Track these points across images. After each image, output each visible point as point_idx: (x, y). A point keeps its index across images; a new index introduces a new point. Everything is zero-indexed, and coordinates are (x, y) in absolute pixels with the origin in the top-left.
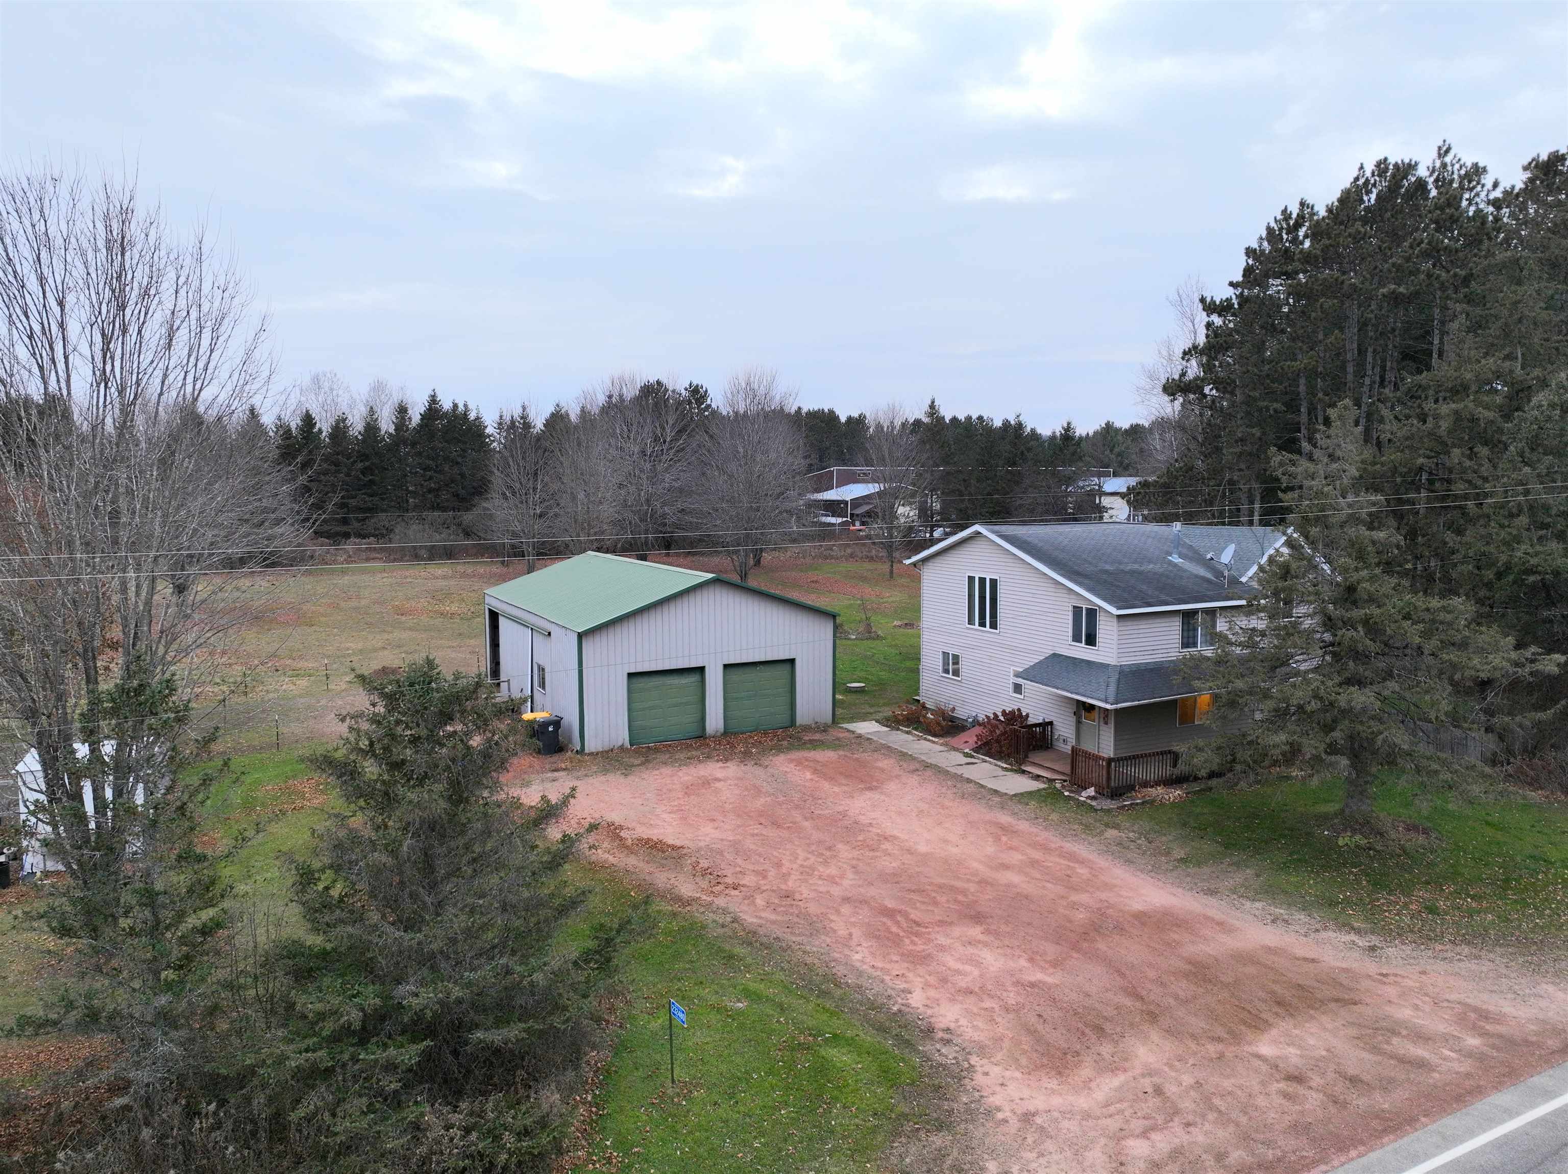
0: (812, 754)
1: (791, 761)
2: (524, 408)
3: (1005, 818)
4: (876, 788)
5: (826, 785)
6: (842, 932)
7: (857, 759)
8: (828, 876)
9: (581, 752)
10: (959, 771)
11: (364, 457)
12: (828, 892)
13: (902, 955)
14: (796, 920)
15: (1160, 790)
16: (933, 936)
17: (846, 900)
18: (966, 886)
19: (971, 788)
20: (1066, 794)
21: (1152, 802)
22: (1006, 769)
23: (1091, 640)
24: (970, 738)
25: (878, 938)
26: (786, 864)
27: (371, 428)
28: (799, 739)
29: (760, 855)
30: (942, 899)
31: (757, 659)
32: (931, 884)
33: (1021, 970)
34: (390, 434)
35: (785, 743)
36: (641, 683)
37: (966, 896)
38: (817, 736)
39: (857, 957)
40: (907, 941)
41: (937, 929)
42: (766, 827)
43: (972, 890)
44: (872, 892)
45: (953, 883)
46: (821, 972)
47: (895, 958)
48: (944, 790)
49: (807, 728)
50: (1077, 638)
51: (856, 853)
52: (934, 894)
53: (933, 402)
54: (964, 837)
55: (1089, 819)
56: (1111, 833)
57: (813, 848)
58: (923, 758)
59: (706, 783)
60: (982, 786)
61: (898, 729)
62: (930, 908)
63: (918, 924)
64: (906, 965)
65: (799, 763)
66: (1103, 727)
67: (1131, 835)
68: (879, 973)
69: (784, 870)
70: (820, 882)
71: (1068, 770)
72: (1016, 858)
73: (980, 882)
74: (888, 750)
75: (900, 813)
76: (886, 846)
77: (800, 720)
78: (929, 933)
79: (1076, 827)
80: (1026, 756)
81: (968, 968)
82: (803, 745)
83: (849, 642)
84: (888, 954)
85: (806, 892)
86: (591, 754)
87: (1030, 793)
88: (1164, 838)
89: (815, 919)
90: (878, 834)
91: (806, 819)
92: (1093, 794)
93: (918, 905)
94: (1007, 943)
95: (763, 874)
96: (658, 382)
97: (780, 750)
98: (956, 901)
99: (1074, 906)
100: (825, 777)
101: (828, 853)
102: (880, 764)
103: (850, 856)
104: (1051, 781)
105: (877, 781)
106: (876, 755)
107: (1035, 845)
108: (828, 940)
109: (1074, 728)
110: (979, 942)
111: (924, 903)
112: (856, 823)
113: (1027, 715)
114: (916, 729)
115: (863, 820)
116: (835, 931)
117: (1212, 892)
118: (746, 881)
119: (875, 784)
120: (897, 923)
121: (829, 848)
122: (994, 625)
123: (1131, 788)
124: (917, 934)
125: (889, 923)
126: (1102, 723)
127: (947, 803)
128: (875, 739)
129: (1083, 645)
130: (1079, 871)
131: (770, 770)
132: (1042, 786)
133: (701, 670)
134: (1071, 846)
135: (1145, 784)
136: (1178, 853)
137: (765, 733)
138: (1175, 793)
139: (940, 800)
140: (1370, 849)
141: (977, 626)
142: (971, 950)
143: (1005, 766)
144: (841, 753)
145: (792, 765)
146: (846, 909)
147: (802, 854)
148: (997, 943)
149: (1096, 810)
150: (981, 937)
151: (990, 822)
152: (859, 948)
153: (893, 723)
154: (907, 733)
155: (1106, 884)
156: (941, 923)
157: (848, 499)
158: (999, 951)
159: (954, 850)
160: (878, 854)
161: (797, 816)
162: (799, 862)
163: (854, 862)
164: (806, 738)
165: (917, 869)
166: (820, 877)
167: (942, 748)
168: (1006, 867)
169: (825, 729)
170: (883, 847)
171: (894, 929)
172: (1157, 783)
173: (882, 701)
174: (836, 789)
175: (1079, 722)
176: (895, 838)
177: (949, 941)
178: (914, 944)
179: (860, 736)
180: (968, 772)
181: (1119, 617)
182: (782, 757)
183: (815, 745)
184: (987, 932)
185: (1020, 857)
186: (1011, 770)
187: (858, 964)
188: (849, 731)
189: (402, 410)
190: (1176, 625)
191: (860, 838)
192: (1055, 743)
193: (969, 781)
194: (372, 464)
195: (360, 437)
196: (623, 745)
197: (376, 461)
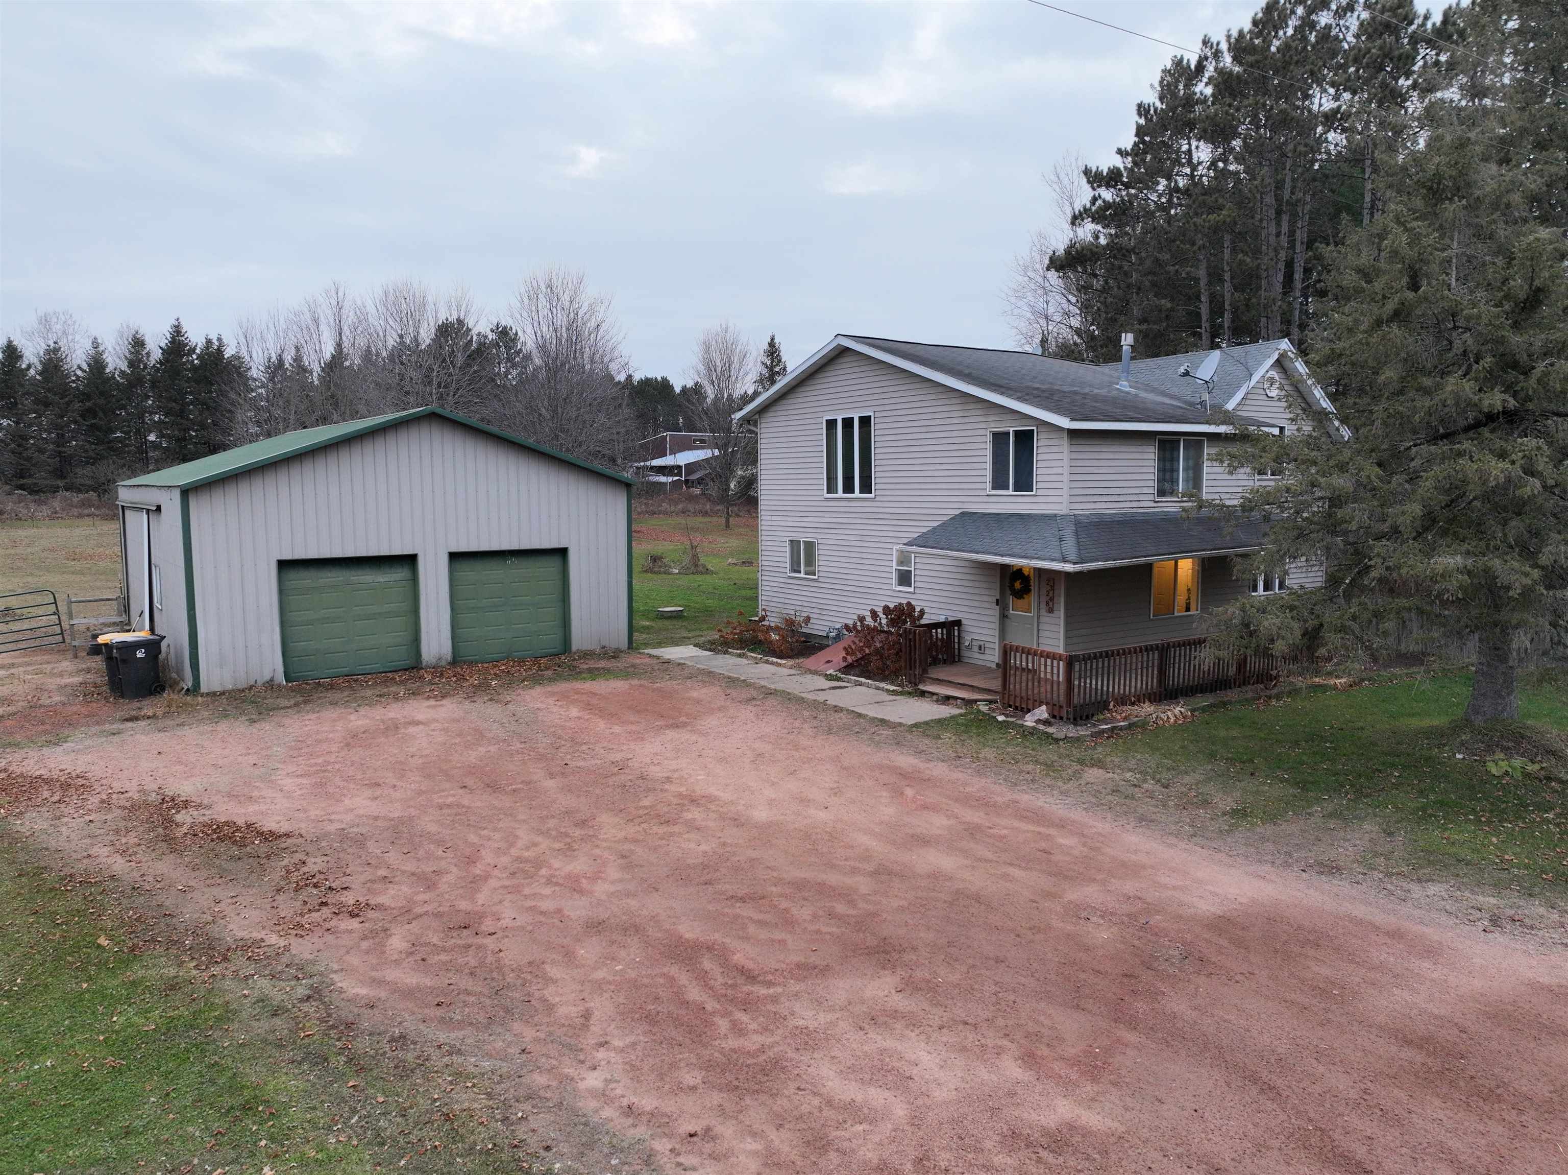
0: (588, 685)
1: (553, 694)
3: (905, 760)
4: (684, 725)
5: (601, 725)
6: (568, 1010)
7: (659, 690)
8: (568, 876)
9: (195, 690)
10: (821, 697)
11: (84, 396)
12: (559, 911)
13: (709, 1066)
14: (466, 983)
15: (1147, 708)
16: (783, 1008)
17: (595, 926)
18: (848, 881)
19: (843, 718)
20: (1001, 718)
21: (1143, 725)
22: (894, 693)
23: (1024, 483)
24: (836, 655)
25: (651, 1019)
26: (488, 856)
27: (97, 364)
28: (572, 668)
29: (439, 843)
30: (803, 913)
31: (505, 546)
32: (778, 882)
33: (1012, 1094)
34: (122, 373)
35: (549, 673)
36: (302, 579)
37: (852, 903)
38: (602, 664)
39: (593, 1080)
40: (723, 1024)
41: (794, 986)
42: (472, 791)
43: (864, 889)
44: (654, 905)
45: (822, 877)
46: (481, 1139)
47: (690, 1078)
48: (797, 724)
49: (587, 655)
50: (999, 482)
51: (631, 830)
52: (784, 904)
53: (773, 339)
54: (836, 792)
55: (1049, 753)
56: (1093, 774)
57: (551, 823)
58: (763, 683)
59: (393, 728)
60: (860, 715)
61: (726, 653)
62: (778, 935)
63: (751, 977)
64: (716, 1098)
65: (564, 697)
66: (1046, 618)
67: (1128, 775)
68: (641, 1131)
69: (478, 870)
70: (547, 891)
71: (996, 685)
72: (937, 824)
73: (875, 873)
74: (710, 676)
75: (722, 760)
76: (694, 814)
77: (576, 645)
78: (775, 1000)
79: (1030, 767)
80: (925, 671)
81: (877, 1096)
82: (575, 673)
83: (670, 576)
84: (673, 1066)
85: (509, 914)
86: (213, 694)
87: (940, 722)
88: (1187, 779)
89: (511, 978)
90: (680, 795)
91: (552, 776)
92: (1046, 716)
93: (752, 929)
94: (960, 1013)
95: (428, 882)
96: (460, 322)
97: (537, 680)
98: (831, 915)
99: (1078, 912)
100: (602, 713)
101: (578, 833)
102: (695, 694)
103: (621, 835)
104: (969, 703)
105: (687, 715)
106: (689, 683)
107: (966, 800)
108: (529, 1034)
109: (996, 626)
110: (895, 1014)
111: (762, 923)
112: (642, 778)
113: (922, 612)
114: (752, 651)
115: (656, 772)
116: (551, 1008)
117: (1330, 869)
118: (387, 897)
119: (684, 719)
120: (703, 978)
121: (583, 823)
122: (866, 487)
123: (1102, 706)
124: (746, 1005)
125: (683, 978)
126: (1043, 612)
127: (804, 742)
128: (690, 664)
129: (1011, 492)
130: (1061, 841)
131: (511, 707)
132: (956, 711)
133: (410, 560)
134: (1027, 798)
135: (1123, 701)
136: (1226, 802)
137: (521, 662)
138: (1175, 712)
139: (791, 737)
140: (1549, 779)
141: (840, 493)
142: (879, 1040)
143: (892, 688)
144: (635, 682)
145: (551, 701)
146: (588, 951)
147: (524, 835)
148: (936, 1015)
149: (1057, 740)
150: (900, 1002)
151: (880, 767)
152: (601, 1054)
153: (720, 646)
154: (740, 656)
155: (1124, 864)
156: (804, 971)
157: (682, 463)
158: (946, 1036)
159: (822, 815)
160: (676, 829)
161: (537, 773)
162: (514, 852)
163: (627, 846)
164: (583, 666)
165: (751, 854)
166: (549, 881)
167: (793, 672)
168: (924, 841)
169: (616, 654)
170: (689, 816)
171: (695, 994)
172: (1139, 699)
173: (705, 626)
174: (617, 729)
175: (1004, 616)
176: (711, 799)
177: (824, 1018)
178: (738, 1030)
179: (668, 662)
180: (834, 698)
181: (1073, 434)
182: (538, 690)
183: (594, 673)
184: (909, 986)
185: (944, 821)
186: (901, 693)
187: (589, 1105)
188: (650, 656)
189: (138, 343)
190: (1149, 456)
191: (646, 802)
192: (965, 653)
193: (837, 709)
194: (95, 404)
195: (79, 373)
196: (272, 680)
197: (102, 401)
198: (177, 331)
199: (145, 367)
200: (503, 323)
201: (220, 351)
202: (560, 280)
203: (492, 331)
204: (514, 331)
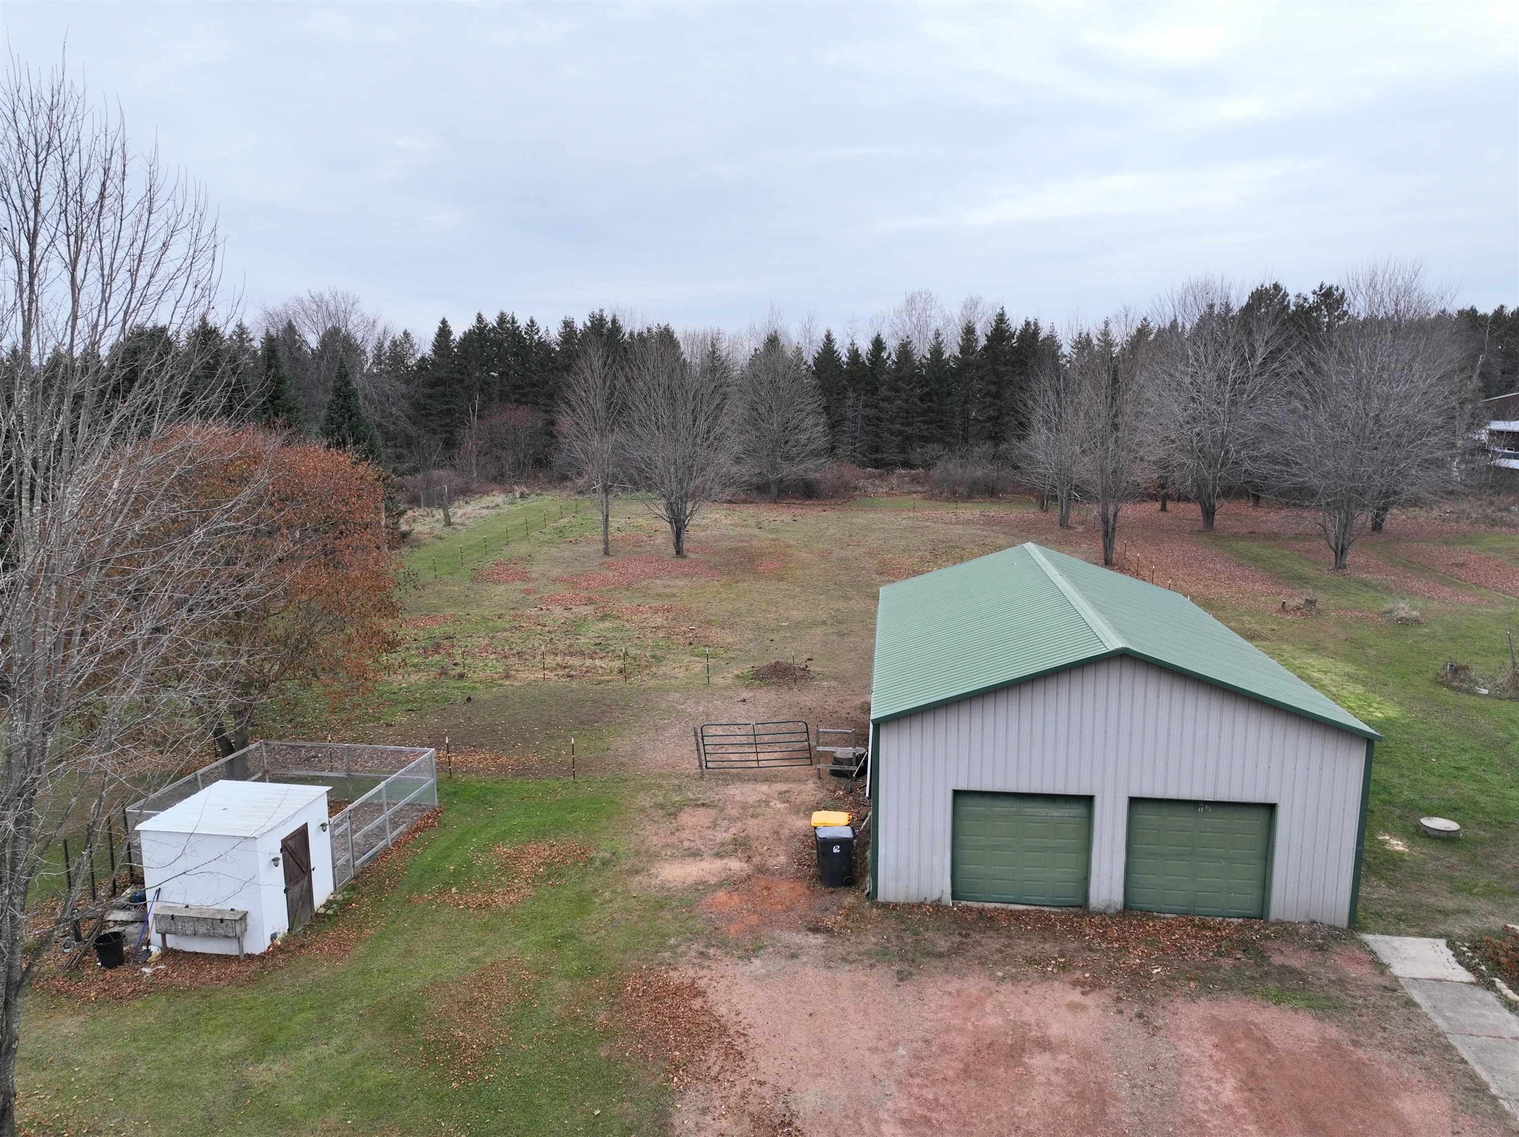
2: (1107, 324)
9: (873, 895)
11: (925, 381)
27: (937, 352)
28: (1262, 957)
31: (1197, 796)
34: (955, 358)
35: (1227, 966)
36: (976, 806)
38: (1302, 964)
49: (1289, 932)
61: (1490, 986)
77: (1276, 911)
82: (1260, 980)
83: (1470, 700)
86: (886, 905)
96: (1276, 287)
97: (1208, 982)
100: (1262, 1107)
128: (1428, 1003)
133: (1087, 800)
153: (1484, 959)
164: (1277, 959)
169: (1327, 942)
179: (1392, 986)
183: (1285, 987)
188: (1374, 960)
189: (969, 331)
194: (931, 389)
195: (924, 361)
196: (939, 900)
197: (936, 387)
198: (1001, 319)
199: (974, 351)
200: (1327, 284)
201: (1036, 333)
202: (1387, 277)
203: (1314, 293)
204: (1340, 291)
